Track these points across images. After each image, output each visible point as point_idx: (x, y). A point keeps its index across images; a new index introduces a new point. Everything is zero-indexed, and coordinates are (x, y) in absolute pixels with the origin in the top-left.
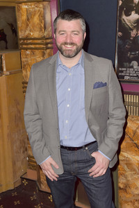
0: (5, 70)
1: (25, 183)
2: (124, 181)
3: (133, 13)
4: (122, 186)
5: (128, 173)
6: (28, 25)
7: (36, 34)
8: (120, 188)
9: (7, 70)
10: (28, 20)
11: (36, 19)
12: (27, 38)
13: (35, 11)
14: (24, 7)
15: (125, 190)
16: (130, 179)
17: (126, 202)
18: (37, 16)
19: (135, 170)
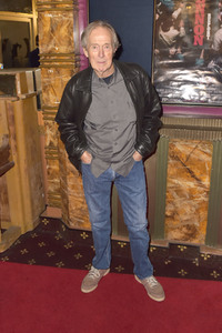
0: (19, 92)
1: (46, 222)
2: (172, 208)
3: (172, 28)
4: (168, 214)
5: (178, 200)
6: (51, 38)
7: (63, 49)
8: (167, 216)
9: (22, 93)
10: (52, 31)
11: (63, 31)
12: (50, 53)
13: (62, 21)
14: (48, 16)
15: (172, 217)
16: (178, 205)
17: (173, 229)
18: (65, 27)
19: (184, 196)
